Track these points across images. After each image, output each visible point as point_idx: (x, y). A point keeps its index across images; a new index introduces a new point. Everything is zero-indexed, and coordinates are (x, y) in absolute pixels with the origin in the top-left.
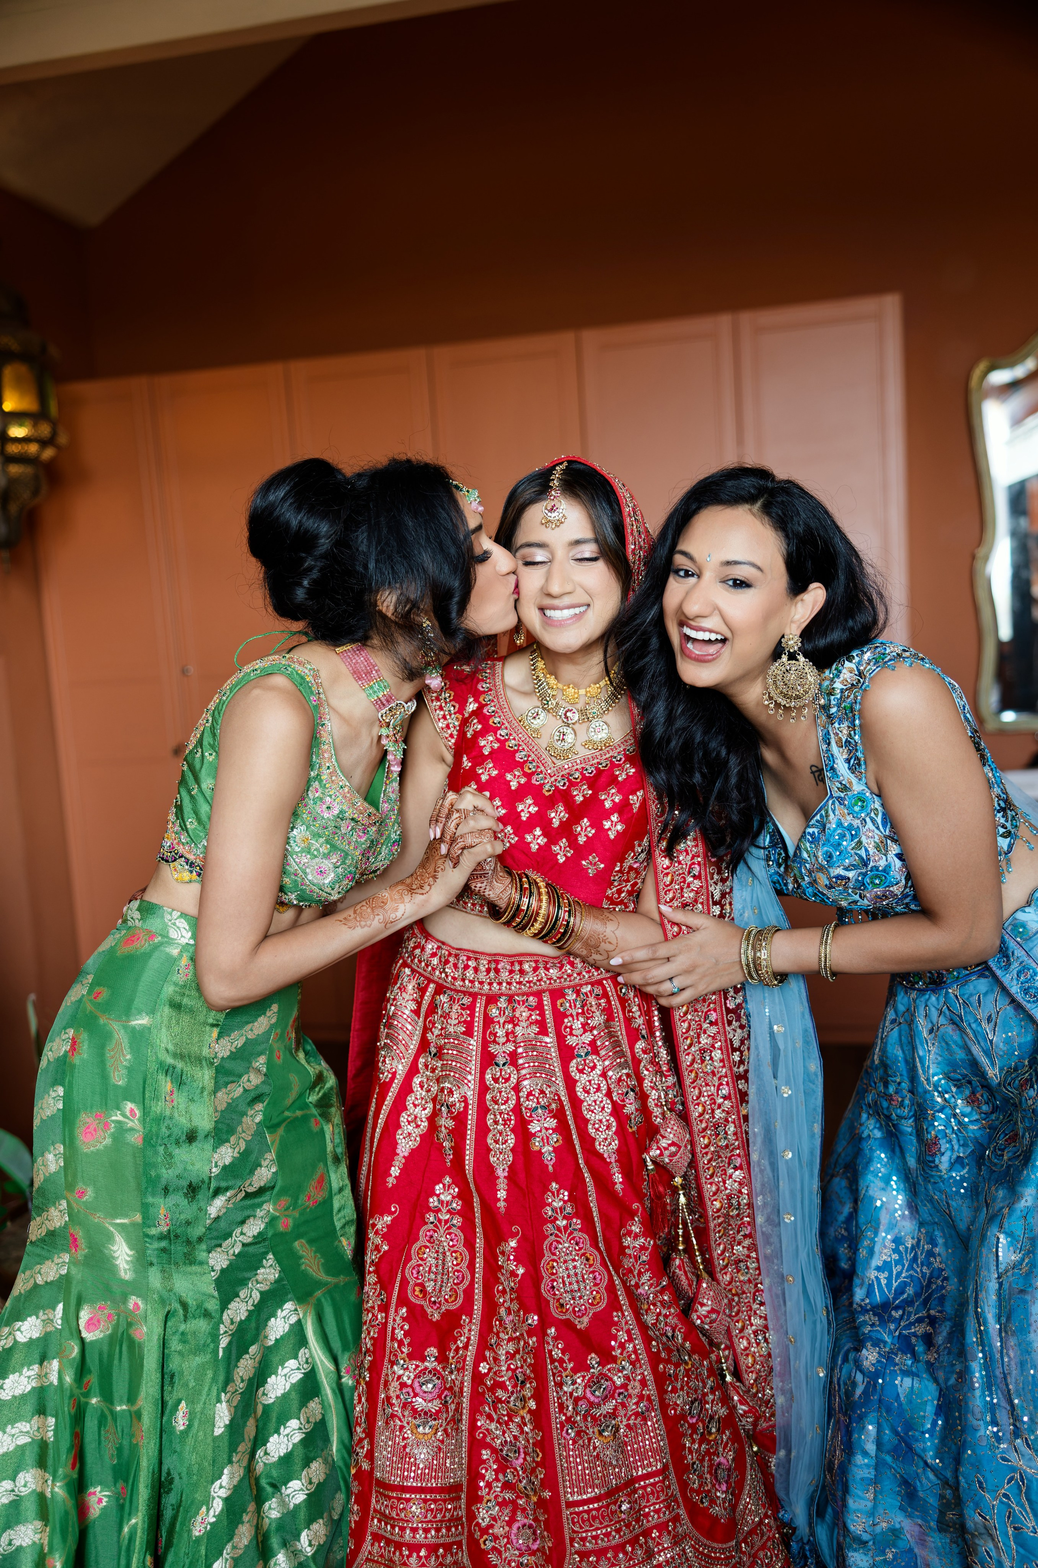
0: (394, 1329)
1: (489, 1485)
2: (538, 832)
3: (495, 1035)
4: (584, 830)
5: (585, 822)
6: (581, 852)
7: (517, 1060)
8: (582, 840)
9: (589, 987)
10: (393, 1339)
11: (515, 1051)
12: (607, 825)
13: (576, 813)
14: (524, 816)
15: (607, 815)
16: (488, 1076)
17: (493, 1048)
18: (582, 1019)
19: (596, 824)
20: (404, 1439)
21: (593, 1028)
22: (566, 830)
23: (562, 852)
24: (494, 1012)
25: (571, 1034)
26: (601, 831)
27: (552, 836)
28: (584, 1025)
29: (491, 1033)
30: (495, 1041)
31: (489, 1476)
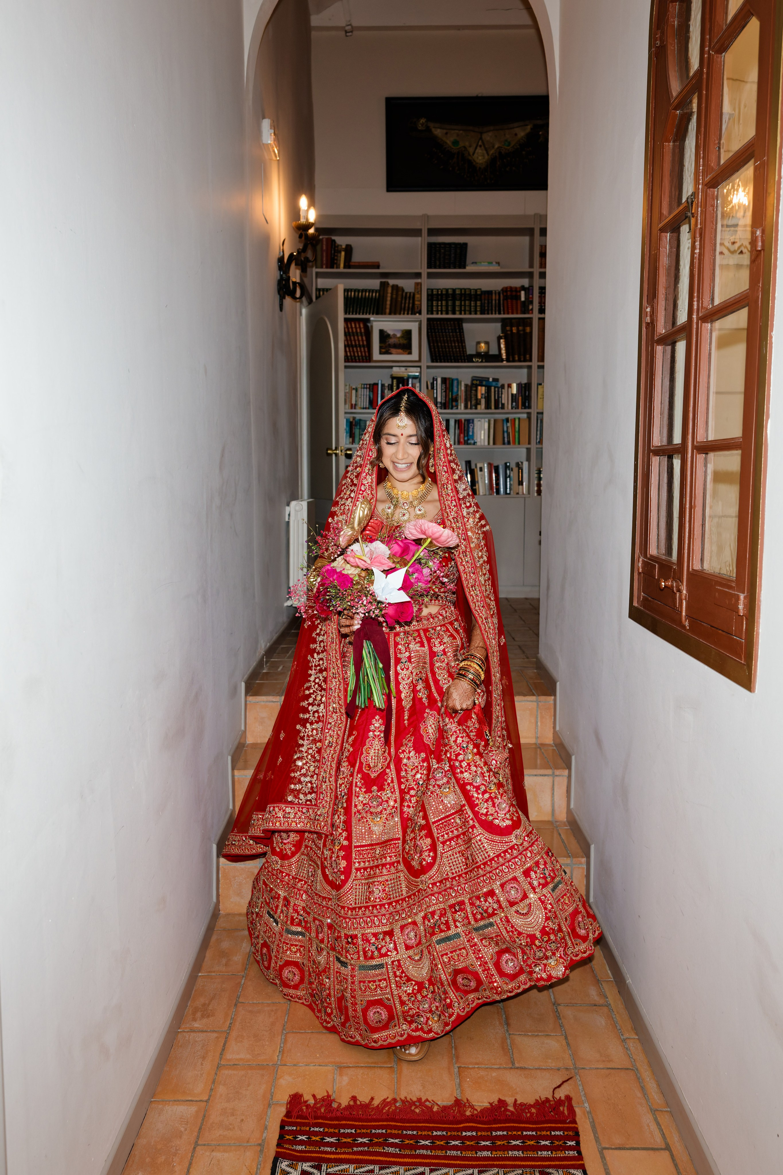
0: (356, 783)
3: (400, 650)
7: (411, 660)
9: (439, 628)
10: (356, 786)
11: (410, 656)
16: (399, 668)
17: (399, 656)
18: (439, 640)
20: (369, 825)
21: (445, 643)
24: (398, 639)
25: (435, 646)
28: (440, 643)
29: (398, 649)
30: (400, 653)
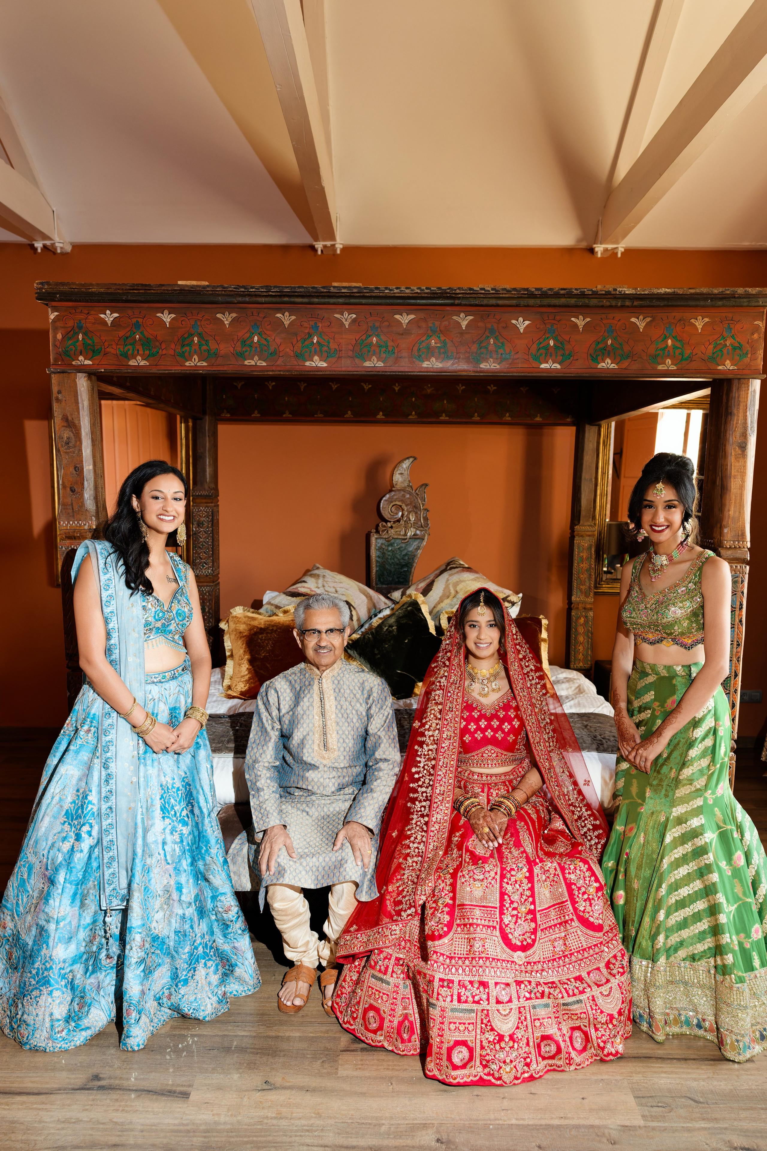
1: (507, 909)
2: (489, 731)
4: (506, 726)
5: (506, 724)
6: (507, 734)
8: (506, 730)
12: (514, 723)
13: (502, 721)
14: (483, 726)
15: (513, 720)
19: (510, 723)
22: (500, 728)
23: (499, 735)
26: (513, 726)
27: (495, 731)
31: (507, 905)
